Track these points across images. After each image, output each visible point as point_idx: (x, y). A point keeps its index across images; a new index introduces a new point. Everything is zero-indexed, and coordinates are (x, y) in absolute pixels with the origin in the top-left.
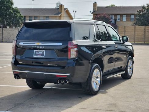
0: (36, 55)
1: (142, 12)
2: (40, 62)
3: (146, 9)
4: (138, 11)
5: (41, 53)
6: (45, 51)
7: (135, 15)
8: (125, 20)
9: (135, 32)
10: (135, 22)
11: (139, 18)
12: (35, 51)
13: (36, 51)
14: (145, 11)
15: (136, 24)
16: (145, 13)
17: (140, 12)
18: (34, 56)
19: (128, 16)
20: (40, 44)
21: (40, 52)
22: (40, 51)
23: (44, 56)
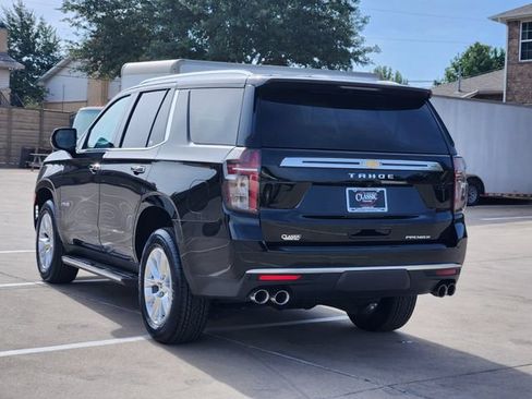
5: (373, 197)
18: (349, 210)
21: (370, 194)
22: (369, 189)
23: (386, 210)
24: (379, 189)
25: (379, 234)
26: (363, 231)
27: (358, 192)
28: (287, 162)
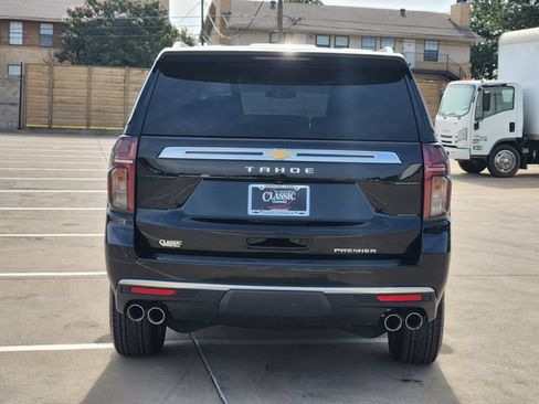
0: (258, 204)
1: (89, 15)
2: (287, 240)
3: (100, 5)
4: (69, 11)
5: (290, 197)
6: (307, 187)
7: (58, 26)
8: (20, 42)
9: (89, 88)
10: (59, 51)
11: (75, 36)
12: (251, 186)
13: (262, 186)
14: (101, 12)
15: (62, 58)
16: (99, 21)
17: (81, 15)
18: (251, 212)
19: (31, 25)
20: (290, 155)
21: (286, 194)
22: (284, 186)
23: (307, 213)
24: (298, 187)
25: (294, 245)
26: (269, 239)
27: (266, 190)
28: (169, 153)
